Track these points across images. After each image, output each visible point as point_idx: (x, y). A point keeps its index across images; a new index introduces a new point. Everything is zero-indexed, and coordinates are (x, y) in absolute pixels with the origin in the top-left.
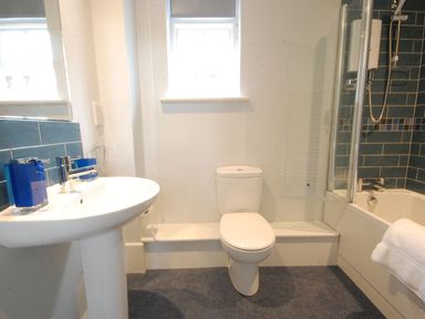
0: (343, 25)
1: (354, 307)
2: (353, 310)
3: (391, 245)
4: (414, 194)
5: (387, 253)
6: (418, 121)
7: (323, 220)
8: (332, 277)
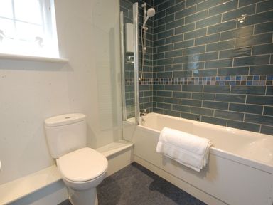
0: (122, 25)
1: (150, 180)
2: (150, 182)
3: (164, 142)
4: (157, 114)
5: (163, 146)
6: (154, 80)
7: (122, 139)
8: (135, 169)
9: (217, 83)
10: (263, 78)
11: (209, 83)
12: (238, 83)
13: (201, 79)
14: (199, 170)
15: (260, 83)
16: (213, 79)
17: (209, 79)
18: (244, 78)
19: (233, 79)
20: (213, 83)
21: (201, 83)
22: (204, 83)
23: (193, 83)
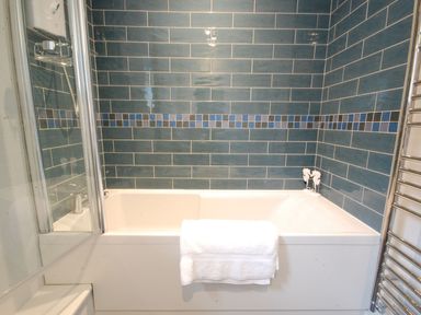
9: (231, 125)
10: (284, 119)
11: (219, 124)
12: (258, 125)
13: (206, 118)
14: (268, 282)
15: (281, 126)
16: (225, 118)
17: (219, 118)
18: (265, 118)
19: (252, 119)
20: (225, 125)
21: (206, 124)
22: (212, 125)
23: (193, 124)
